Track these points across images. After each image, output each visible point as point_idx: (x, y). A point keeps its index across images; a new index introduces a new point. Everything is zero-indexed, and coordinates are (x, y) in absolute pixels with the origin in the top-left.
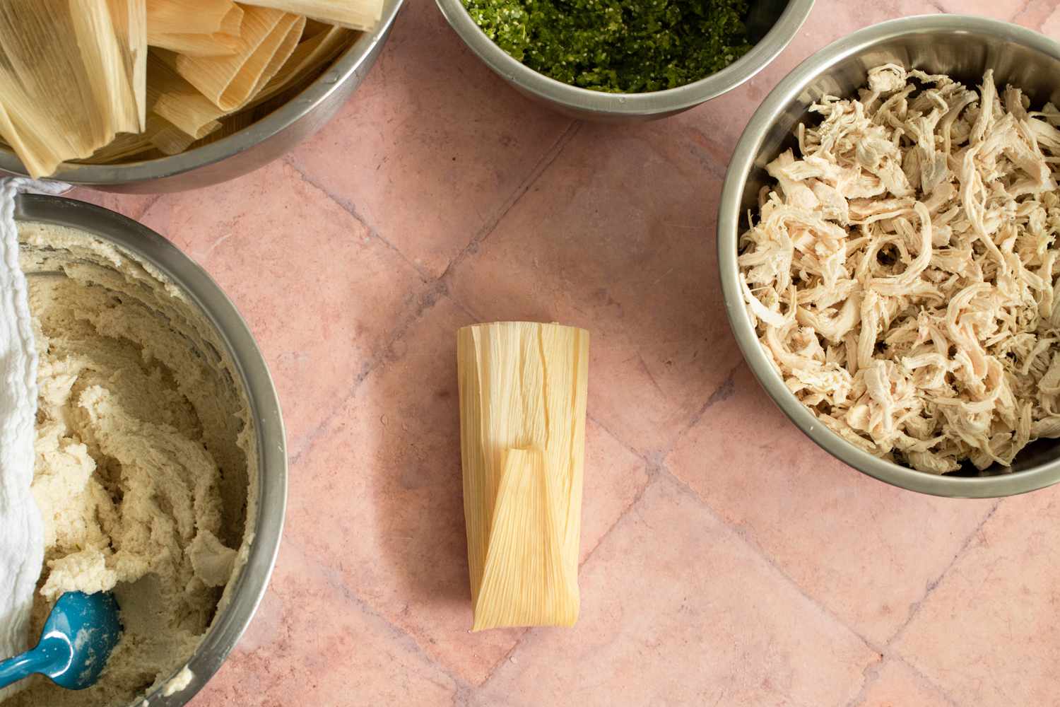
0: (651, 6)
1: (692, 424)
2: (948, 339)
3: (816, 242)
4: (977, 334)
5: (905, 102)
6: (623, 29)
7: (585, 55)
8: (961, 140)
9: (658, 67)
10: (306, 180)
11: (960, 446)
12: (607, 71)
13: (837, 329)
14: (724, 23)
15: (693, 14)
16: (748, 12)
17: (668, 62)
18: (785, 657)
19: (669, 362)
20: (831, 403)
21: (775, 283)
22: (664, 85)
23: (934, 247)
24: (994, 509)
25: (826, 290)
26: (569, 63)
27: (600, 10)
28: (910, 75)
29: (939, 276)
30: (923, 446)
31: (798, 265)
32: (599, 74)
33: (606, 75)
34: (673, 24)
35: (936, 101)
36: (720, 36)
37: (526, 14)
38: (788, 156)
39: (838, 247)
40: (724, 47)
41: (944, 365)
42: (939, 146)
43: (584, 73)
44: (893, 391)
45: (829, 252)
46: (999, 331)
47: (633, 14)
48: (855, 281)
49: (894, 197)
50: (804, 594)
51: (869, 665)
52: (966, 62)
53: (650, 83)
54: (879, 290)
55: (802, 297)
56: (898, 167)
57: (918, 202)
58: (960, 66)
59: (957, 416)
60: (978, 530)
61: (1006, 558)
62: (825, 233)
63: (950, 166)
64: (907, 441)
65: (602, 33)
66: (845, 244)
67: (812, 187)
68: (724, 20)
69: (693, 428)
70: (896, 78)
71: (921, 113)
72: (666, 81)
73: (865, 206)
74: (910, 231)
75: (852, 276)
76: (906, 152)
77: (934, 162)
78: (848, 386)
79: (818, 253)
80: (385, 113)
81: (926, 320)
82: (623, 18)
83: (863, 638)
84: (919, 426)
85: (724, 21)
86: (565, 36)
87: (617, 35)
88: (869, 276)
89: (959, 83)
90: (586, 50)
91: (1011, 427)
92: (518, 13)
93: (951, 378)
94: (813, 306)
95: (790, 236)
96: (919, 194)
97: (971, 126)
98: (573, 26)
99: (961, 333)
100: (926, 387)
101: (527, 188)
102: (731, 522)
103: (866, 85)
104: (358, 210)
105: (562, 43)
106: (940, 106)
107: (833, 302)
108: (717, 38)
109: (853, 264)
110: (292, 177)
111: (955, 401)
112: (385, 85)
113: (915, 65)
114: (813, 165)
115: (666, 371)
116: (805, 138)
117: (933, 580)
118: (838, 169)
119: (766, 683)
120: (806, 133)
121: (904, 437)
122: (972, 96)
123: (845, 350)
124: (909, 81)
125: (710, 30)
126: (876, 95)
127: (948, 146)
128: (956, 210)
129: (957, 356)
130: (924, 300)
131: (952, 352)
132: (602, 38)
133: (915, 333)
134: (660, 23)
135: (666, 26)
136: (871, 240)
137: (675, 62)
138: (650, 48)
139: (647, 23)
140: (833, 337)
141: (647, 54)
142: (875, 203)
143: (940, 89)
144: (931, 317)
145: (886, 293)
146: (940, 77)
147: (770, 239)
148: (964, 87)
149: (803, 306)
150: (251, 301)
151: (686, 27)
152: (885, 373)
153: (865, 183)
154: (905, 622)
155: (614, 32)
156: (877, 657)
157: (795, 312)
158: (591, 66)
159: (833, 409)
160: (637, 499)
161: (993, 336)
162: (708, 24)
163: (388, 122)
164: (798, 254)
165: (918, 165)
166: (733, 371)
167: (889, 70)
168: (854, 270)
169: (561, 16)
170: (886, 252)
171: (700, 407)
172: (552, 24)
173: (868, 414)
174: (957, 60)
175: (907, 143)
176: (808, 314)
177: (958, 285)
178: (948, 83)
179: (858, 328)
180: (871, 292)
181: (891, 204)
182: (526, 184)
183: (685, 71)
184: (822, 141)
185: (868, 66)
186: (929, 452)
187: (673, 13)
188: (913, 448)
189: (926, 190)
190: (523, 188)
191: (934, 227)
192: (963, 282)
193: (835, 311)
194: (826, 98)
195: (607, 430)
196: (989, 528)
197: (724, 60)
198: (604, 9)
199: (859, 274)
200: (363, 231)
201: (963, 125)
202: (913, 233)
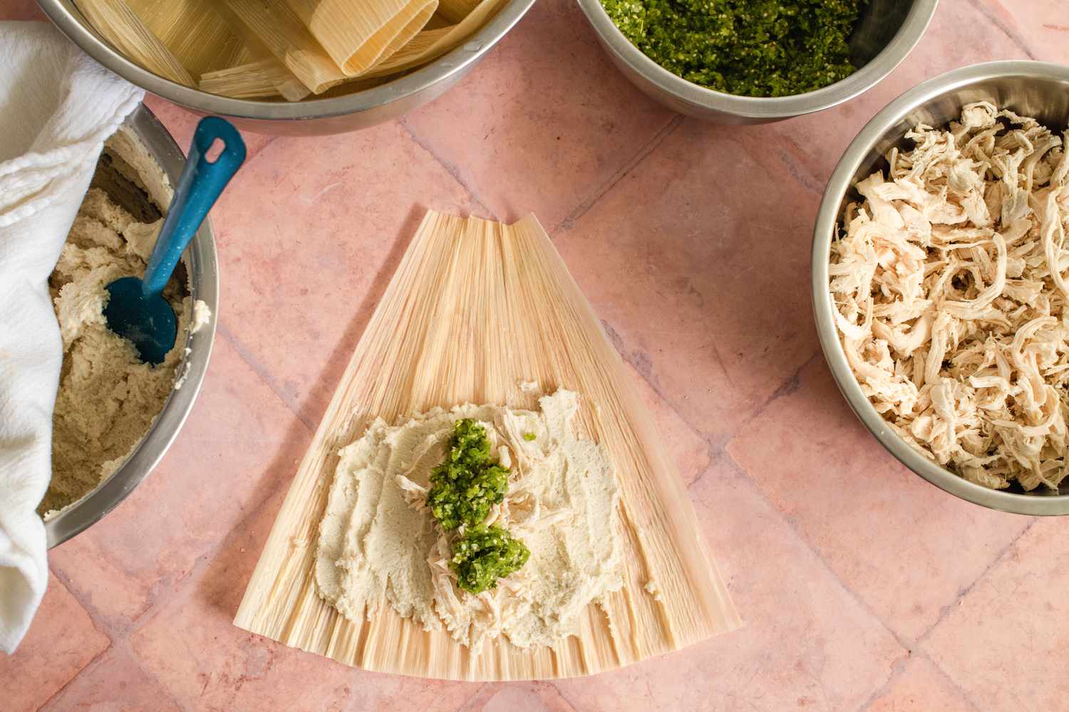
0: (761, 18)
1: (756, 414)
2: (1011, 366)
3: (897, 261)
4: (1039, 363)
5: (993, 139)
6: (733, 35)
7: (695, 55)
8: (1041, 181)
9: (762, 76)
10: (415, 141)
11: (1011, 466)
12: (714, 73)
13: (909, 344)
14: (829, 42)
15: (799, 29)
16: (852, 33)
17: (772, 71)
18: (821, 642)
19: (741, 354)
20: (897, 413)
21: (855, 295)
22: (768, 92)
23: (1007, 277)
24: (1029, 528)
25: (904, 307)
26: (679, 61)
27: (714, 15)
28: (1001, 114)
29: (1008, 305)
30: (979, 462)
31: (879, 280)
32: (707, 75)
33: (713, 76)
34: (780, 36)
35: (1022, 141)
36: (823, 53)
37: (644, 10)
38: (878, 177)
39: (917, 267)
40: (826, 64)
41: (1007, 389)
42: (1022, 184)
43: (692, 73)
44: (957, 407)
45: (908, 272)
46: (1057, 363)
47: (744, 22)
48: (930, 301)
49: (974, 227)
50: (843, 586)
51: (897, 659)
52: (1053, 108)
53: (754, 89)
54: (952, 312)
55: (878, 311)
56: (981, 198)
57: (997, 233)
58: (1047, 112)
59: (1014, 438)
60: (1011, 544)
61: (1034, 574)
62: (906, 254)
63: (1030, 204)
64: (965, 456)
65: (713, 37)
66: (923, 265)
67: (898, 209)
68: (831, 38)
69: (757, 419)
70: (987, 116)
71: (1008, 151)
72: (770, 89)
73: (947, 232)
74: (986, 260)
75: (927, 297)
76: (990, 186)
77: (1016, 197)
78: (915, 399)
79: (898, 272)
80: (497, 86)
81: (994, 346)
82: (734, 25)
83: (894, 633)
84: (975, 444)
85: (829, 40)
86: (677, 35)
87: (727, 41)
88: (943, 298)
89: (1045, 127)
90: (696, 51)
91: (1060, 453)
92: (637, 8)
93: (1010, 402)
94: (888, 320)
95: (876, 251)
96: (997, 225)
97: (1053, 169)
98: (685, 27)
99: (1024, 362)
100: (987, 407)
101: (625, 175)
102: (783, 510)
103: (958, 118)
104: (463, 176)
105: (674, 42)
106: (1025, 146)
107: (908, 319)
108: (821, 55)
109: (929, 285)
110: (403, 136)
111: (1012, 424)
112: (500, 61)
113: (1007, 104)
114: (903, 188)
115: (737, 361)
116: (897, 162)
117: (965, 587)
118: (926, 194)
119: (799, 664)
120: (899, 158)
121: (962, 452)
122: (1056, 141)
123: (913, 365)
124: (999, 120)
125: (814, 47)
126: (967, 130)
127: (1030, 184)
128: (1031, 245)
129: (1019, 382)
130: (992, 326)
131: (1014, 379)
132: (712, 41)
133: (981, 356)
134: (768, 35)
135: (773, 37)
136: (948, 264)
137: (779, 73)
138: (757, 57)
139: (756, 33)
140: (904, 351)
141: (752, 62)
142: (956, 231)
143: (1027, 130)
144: (999, 343)
145: (959, 315)
146: (1028, 119)
147: (856, 253)
148: (1050, 131)
149: (880, 319)
150: (351, 249)
151: (791, 41)
152: (950, 390)
153: (949, 211)
154: (935, 622)
155: (725, 37)
156: (906, 652)
157: (871, 324)
158: (700, 66)
159: (898, 419)
160: (697, 479)
161: (1053, 367)
162: (812, 40)
163: (500, 96)
164: (880, 270)
165: (1000, 199)
166: (799, 369)
167: (982, 107)
168: (929, 290)
169: (675, 17)
170: (961, 277)
171: (765, 399)
172: (666, 23)
173: (932, 425)
174: (1045, 105)
175: (992, 177)
176: (883, 327)
177: (1026, 317)
178: (1034, 126)
179: (928, 345)
180: (944, 313)
181: (971, 234)
182: (624, 170)
183: (788, 82)
184: (914, 166)
185: (963, 102)
186: (982, 468)
187: (782, 26)
188: (968, 463)
189: (1005, 223)
190: (621, 173)
191: (1010, 258)
192: (1031, 313)
193: (908, 326)
194: (920, 127)
195: (676, 411)
196: (1022, 544)
197: (826, 76)
198: (717, 15)
199: (933, 295)
200: (465, 196)
201: (1045, 166)
202: (989, 262)
